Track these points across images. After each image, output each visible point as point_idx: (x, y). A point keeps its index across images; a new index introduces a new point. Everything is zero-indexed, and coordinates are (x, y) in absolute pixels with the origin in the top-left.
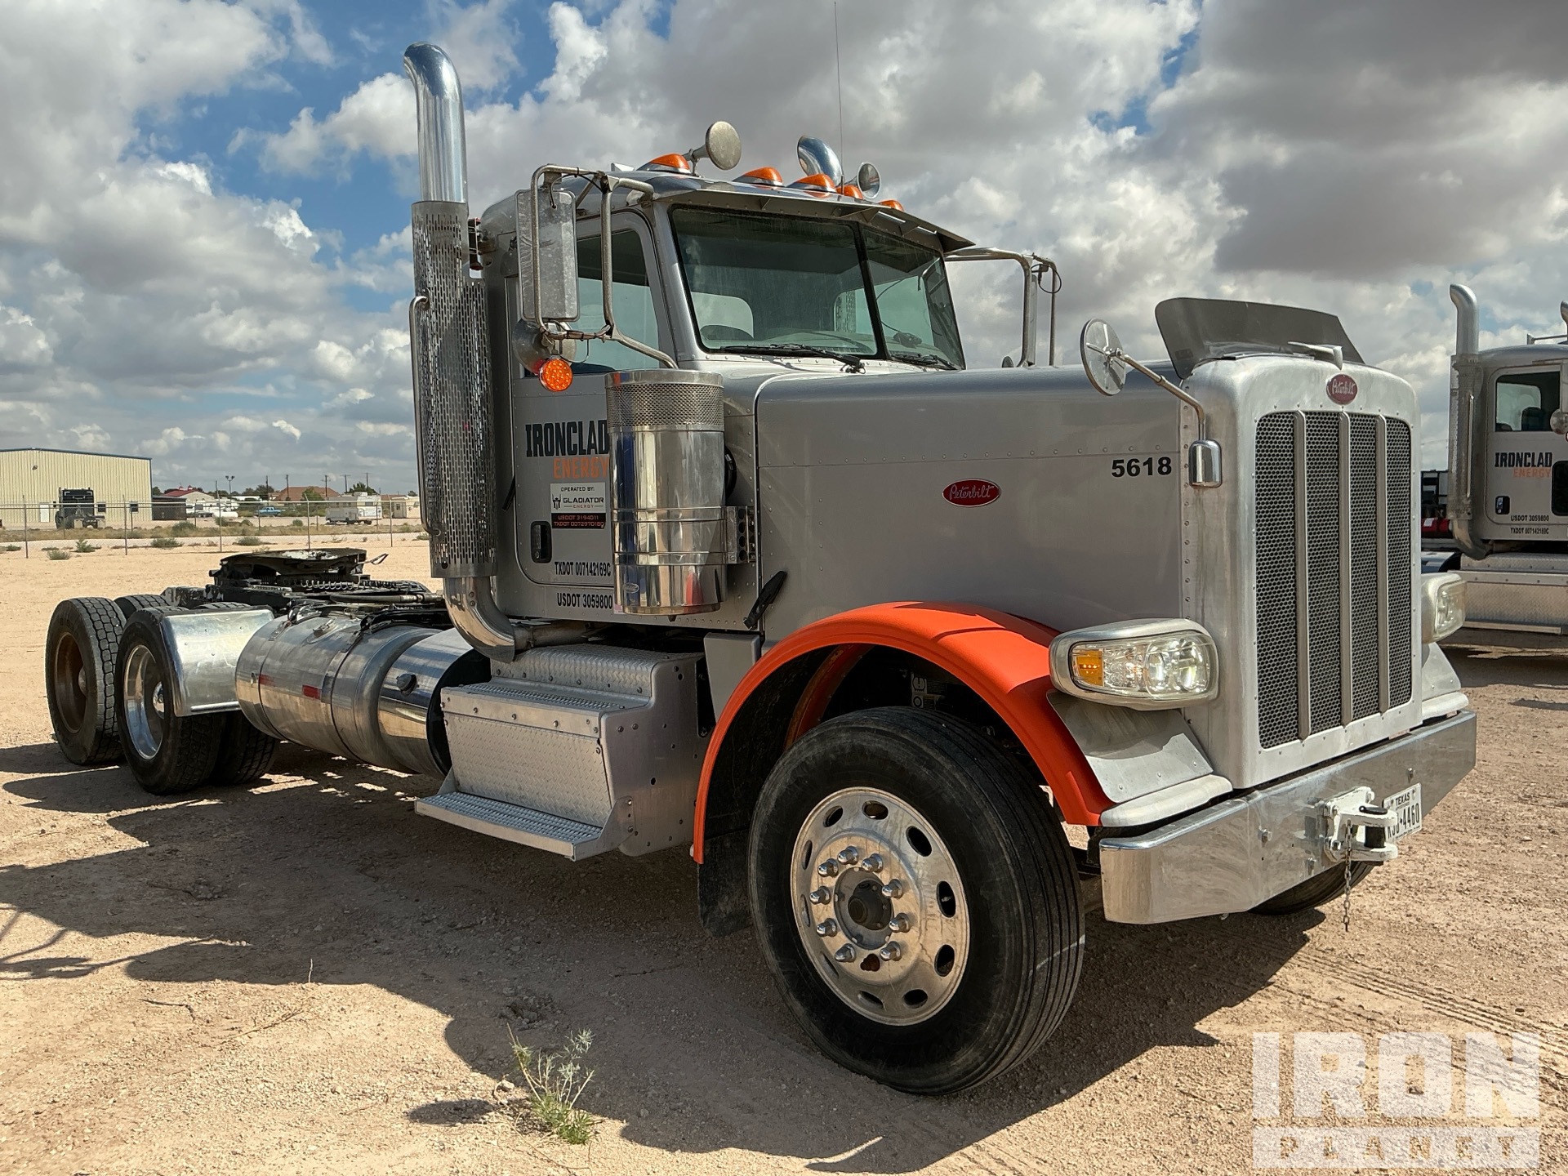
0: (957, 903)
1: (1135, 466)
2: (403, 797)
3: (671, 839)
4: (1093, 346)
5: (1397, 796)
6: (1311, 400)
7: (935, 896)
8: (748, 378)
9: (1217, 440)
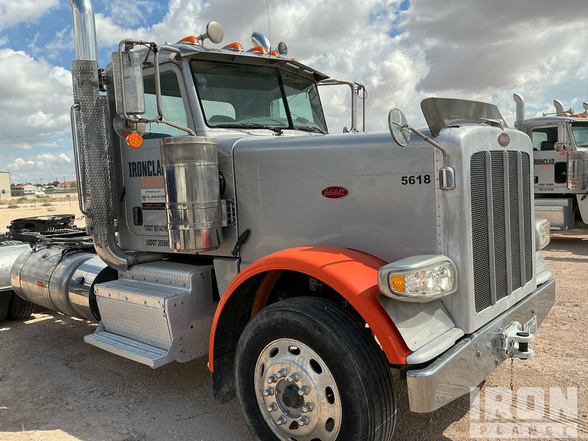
0: (335, 397)
1: (412, 179)
2: (90, 323)
3: (201, 352)
4: (394, 122)
5: (528, 323)
6: (491, 146)
7: (324, 394)
8: (229, 139)
9: (453, 166)
